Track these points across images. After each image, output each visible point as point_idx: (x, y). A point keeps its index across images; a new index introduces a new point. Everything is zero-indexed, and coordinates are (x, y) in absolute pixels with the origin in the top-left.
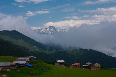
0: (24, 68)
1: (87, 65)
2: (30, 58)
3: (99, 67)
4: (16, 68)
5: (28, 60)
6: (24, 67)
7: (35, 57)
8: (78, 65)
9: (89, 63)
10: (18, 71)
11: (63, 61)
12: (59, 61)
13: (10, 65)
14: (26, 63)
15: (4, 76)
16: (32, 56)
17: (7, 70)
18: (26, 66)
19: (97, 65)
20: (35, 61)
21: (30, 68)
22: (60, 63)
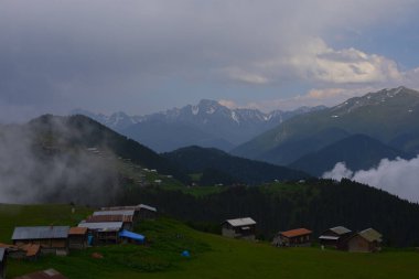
0: (114, 247)
1: (334, 234)
2: (136, 213)
3: (375, 241)
4: (87, 245)
5: (129, 217)
6: (114, 241)
7: (154, 209)
8: (305, 236)
9: (341, 230)
10: (96, 255)
11: (249, 221)
12: (235, 222)
13: (66, 236)
14: (121, 230)
15: (50, 272)
16: (142, 206)
17: (58, 253)
18: (124, 237)
19: (370, 234)
20: (153, 220)
21: (135, 247)
22: (238, 229)
